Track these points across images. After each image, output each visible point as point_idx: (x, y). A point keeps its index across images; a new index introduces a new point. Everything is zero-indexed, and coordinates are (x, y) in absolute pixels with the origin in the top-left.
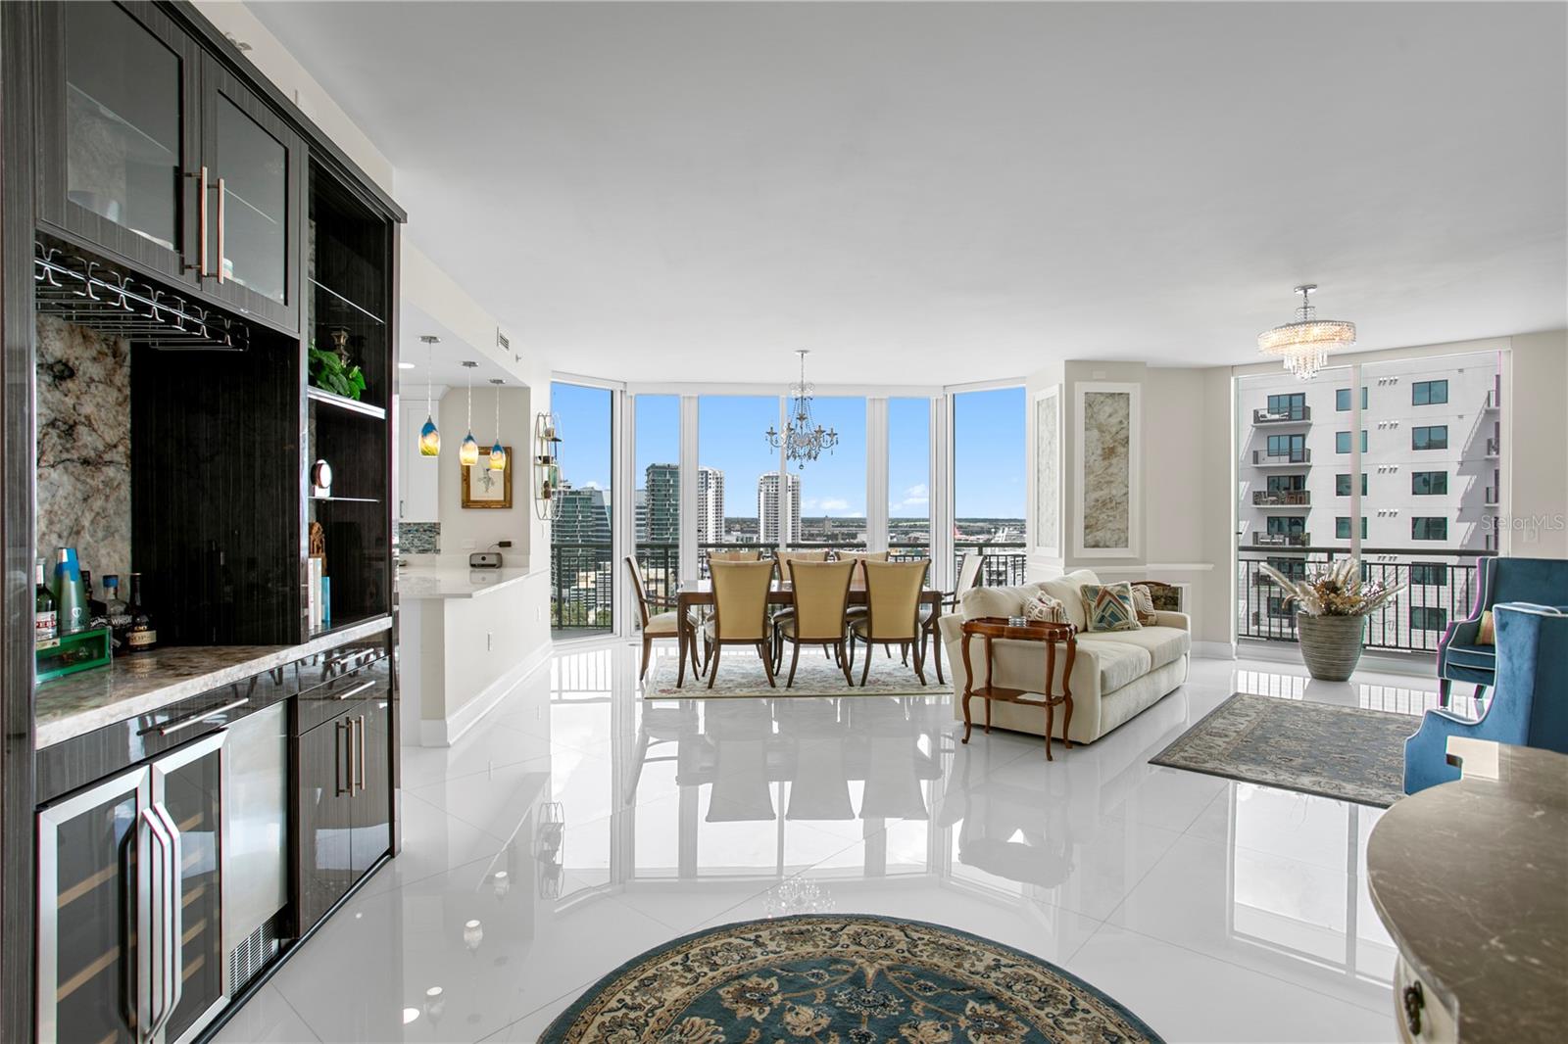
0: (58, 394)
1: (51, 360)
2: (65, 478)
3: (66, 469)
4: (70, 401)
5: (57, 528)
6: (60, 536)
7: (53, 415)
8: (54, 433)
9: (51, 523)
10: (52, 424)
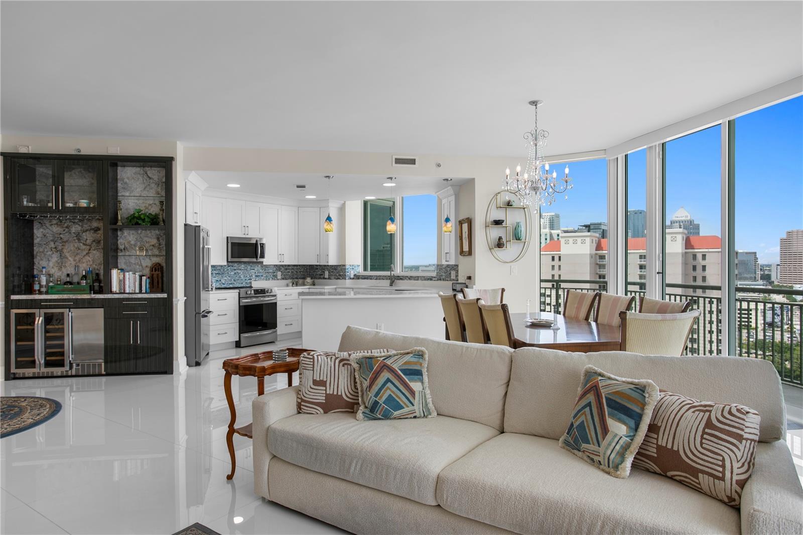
0: (96, 235)
1: (93, 227)
2: (97, 253)
3: (98, 251)
4: (99, 236)
5: (95, 263)
6: (96, 265)
7: (93, 239)
8: (94, 243)
9: (93, 262)
10: (94, 241)
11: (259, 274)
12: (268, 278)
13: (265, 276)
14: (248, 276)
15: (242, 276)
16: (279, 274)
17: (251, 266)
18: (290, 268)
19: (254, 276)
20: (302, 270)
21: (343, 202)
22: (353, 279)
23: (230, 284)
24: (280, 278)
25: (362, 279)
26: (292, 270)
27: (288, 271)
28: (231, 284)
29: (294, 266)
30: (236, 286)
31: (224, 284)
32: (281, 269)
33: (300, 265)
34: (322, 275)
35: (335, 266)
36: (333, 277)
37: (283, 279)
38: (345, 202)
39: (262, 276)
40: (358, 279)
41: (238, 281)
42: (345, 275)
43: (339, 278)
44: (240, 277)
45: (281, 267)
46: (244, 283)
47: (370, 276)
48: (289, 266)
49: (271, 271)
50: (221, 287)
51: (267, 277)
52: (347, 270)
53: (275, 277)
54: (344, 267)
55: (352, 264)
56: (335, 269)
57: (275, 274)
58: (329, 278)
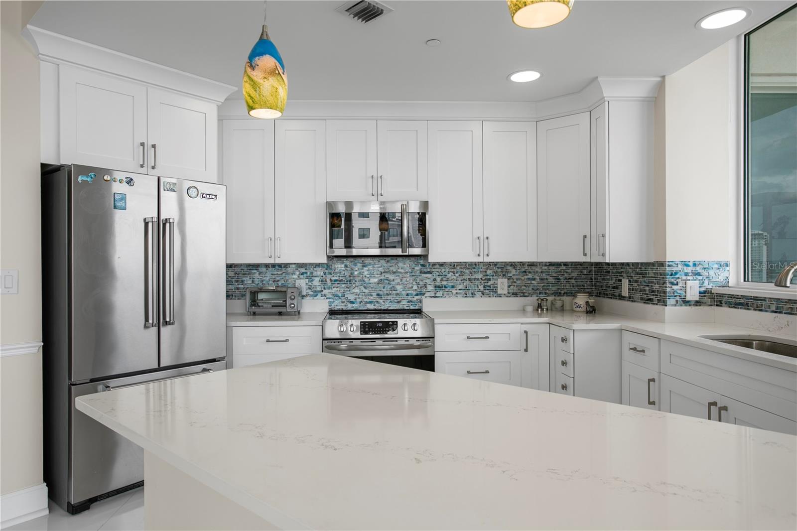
11: (444, 283)
12: (470, 292)
13: (461, 287)
14: (415, 287)
15: (399, 288)
16: (502, 284)
17: (423, 265)
18: (538, 269)
19: (430, 288)
20: (575, 274)
21: (659, 79)
22: (698, 303)
23: (366, 302)
24: (506, 292)
25: (732, 305)
26: (544, 276)
27: (530, 276)
28: (371, 302)
29: (551, 264)
30: (383, 308)
31: (352, 302)
32: (507, 272)
33: (566, 264)
34: (617, 288)
35: (642, 264)
36: (637, 296)
37: (515, 294)
38: (663, 77)
39: (453, 287)
40: (720, 304)
41: (389, 297)
42: (665, 292)
43: (650, 300)
44: (393, 289)
45: (510, 268)
46: (404, 302)
47: (756, 298)
48: (532, 264)
49: (479, 276)
50: (344, 308)
51: (466, 289)
52: (669, 279)
53: (490, 291)
54: (661, 270)
55: (691, 259)
56: (644, 275)
57: (490, 283)
58: (631, 299)
